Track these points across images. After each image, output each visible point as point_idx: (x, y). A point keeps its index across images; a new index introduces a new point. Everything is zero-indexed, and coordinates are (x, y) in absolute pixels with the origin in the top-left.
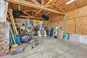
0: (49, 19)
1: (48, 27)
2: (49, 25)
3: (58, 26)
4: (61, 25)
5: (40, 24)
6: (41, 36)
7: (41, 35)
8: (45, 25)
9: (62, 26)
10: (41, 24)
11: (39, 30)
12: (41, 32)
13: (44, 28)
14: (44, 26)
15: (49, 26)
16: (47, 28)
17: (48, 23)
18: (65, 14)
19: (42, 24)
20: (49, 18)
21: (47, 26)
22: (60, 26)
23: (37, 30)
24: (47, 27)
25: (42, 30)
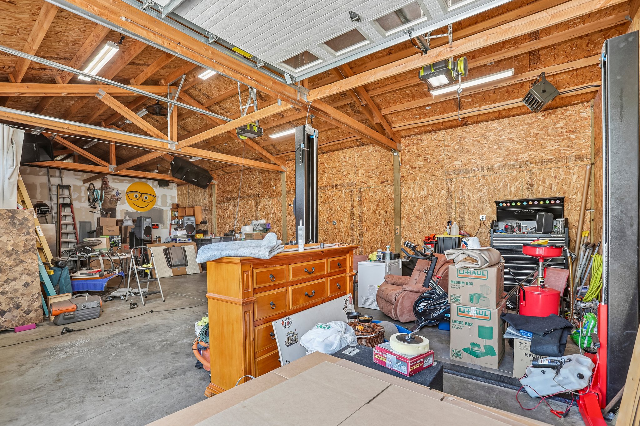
0: (214, 182)
1: (207, 227)
2: (215, 212)
3: (257, 219)
4: (266, 216)
5: (159, 204)
6: (169, 272)
7: (170, 266)
8: (189, 211)
9: (271, 221)
10: (164, 203)
11: (151, 242)
12: (165, 251)
13: (185, 232)
14: (187, 221)
15: (215, 221)
16: (205, 233)
17: (211, 202)
18: (283, 168)
19: (176, 207)
20: (211, 179)
21: (200, 218)
22: (263, 221)
23: (145, 243)
24: (204, 222)
25: (174, 240)
